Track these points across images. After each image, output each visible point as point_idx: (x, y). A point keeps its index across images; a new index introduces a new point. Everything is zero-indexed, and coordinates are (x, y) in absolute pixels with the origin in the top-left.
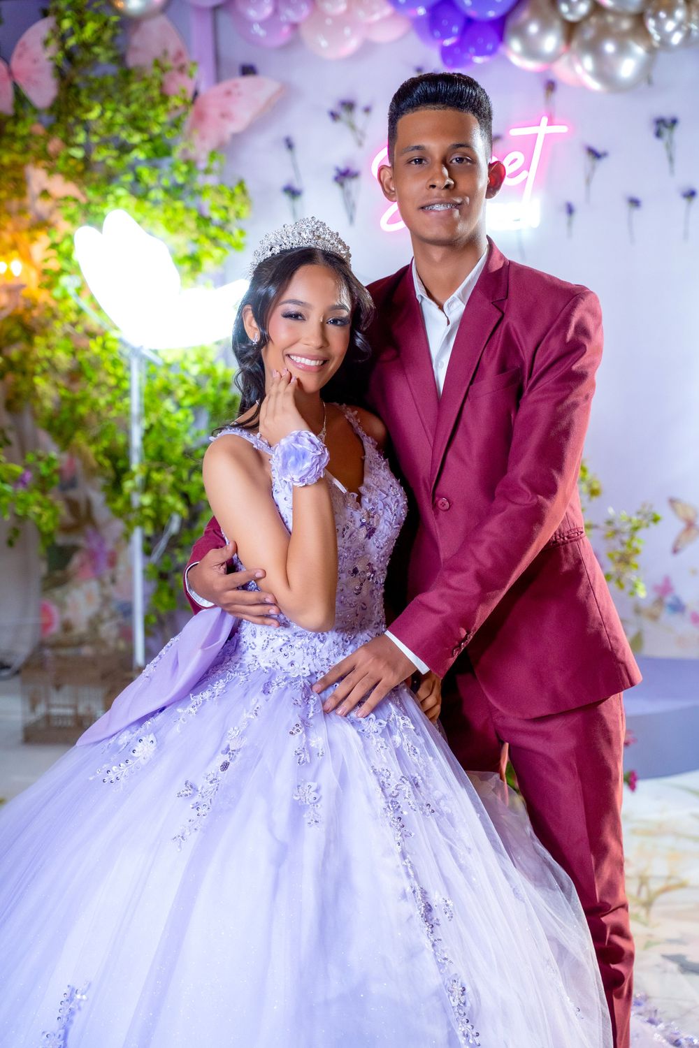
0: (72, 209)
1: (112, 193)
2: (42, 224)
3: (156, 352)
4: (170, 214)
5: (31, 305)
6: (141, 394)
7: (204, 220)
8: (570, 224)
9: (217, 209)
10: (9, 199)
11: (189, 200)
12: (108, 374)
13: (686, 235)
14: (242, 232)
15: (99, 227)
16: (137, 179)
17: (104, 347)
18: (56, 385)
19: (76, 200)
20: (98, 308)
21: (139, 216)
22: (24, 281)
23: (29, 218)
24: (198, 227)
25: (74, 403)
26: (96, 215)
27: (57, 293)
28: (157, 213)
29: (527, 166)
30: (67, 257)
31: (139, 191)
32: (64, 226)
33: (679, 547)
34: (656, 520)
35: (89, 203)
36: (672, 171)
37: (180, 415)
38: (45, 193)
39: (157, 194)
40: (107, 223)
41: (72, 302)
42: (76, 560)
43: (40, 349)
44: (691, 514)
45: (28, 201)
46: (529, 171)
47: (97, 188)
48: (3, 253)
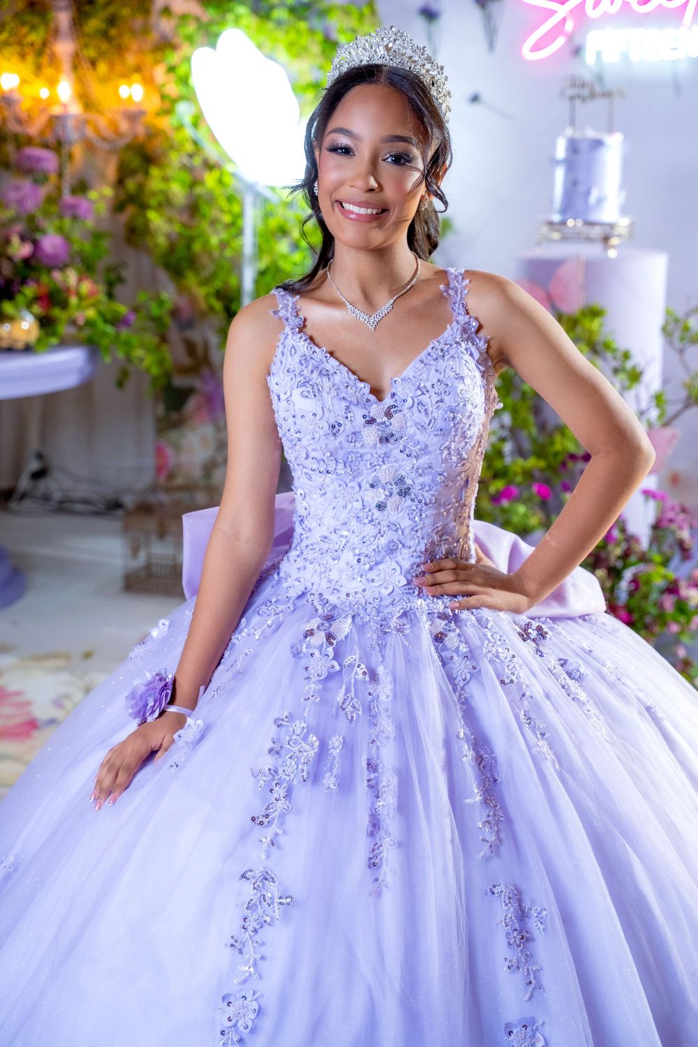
0: (190, 28)
1: (232, 11)
2: (167, 45)
3: (273, 189)
4: (293, 36)
5: (153, 134)
6: (255, 234)
7: (330, 43)
9: (343, 31)
10: (133, 16)
11: (316, 22)
12: (222, 211)
15: (214, 46)
17: (220, 181)
18: (170, 220)
19: (197, 19)
20: (214, 139)
21: (261, 38)
22: (144, 107)
23: (154, 37)
24: (323, 51)
25: (190, 240)
26: (213, 34)
27: (174, 120)
28: (280, 34)
30: (184, 81)
31: (262, 10)
32: (184, 48)
35: (210, 22)
37: (297, 257)
38: (167, 10)
39: (280, 13)
40: (221, 41)
41: (189, 132)
42: (192, 403)
43: (155, 181)
45: (153, 19)
47: (217, 6)
48: (126, 76)
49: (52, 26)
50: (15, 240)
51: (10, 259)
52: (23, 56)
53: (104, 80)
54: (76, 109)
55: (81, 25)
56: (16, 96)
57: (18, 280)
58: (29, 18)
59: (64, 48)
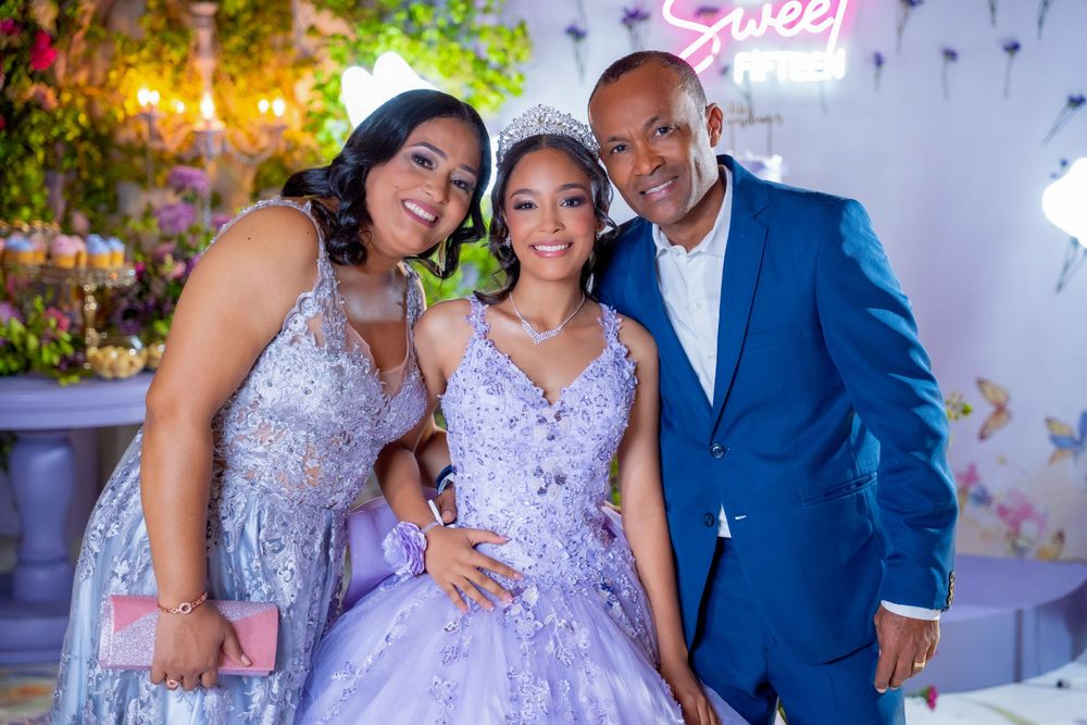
0: (340, 48)
1: (384, 32)
2: (308, 60)
4: (445, 55)
5: (293, 147)
7: (481, 63)
8: (878, 77)
9: (496, 51)
10: (274, 32)
11: (465, 40)
13: (1006, 92)
14: (521, 77)
15: (370, 68)
16: (411, 17)
19: (344, 38)
21: (412, 57)
22: (286, 121)
23: (294, 53)
24: (475, 70)
26: (366, 54)
27: (321, 137)
28: (431, 55)
29: (832, 12)
30: (334, 99)
31: (413, 31)
32: (330, 66)
33: (987, 432)
34: (966, 411)
35: (359, 42)
36: (993, 22)
38: (312, 29)
39: (431, 34)
40: (378, 65)
44: (1001, 397)
45: (293, 36)
46: (834, 17)
47: (368, 26)
48: (265, 90)
49: (193, 43)
50: (169, 259)
51: (163, 278)
52: (160, 73)
53: (245, 95)
54: (218, 125)
55: (222, 42)
56: (156, 112)
57: (170, 299)
58: (171, 36)
59: (205, 65)
